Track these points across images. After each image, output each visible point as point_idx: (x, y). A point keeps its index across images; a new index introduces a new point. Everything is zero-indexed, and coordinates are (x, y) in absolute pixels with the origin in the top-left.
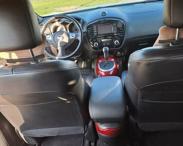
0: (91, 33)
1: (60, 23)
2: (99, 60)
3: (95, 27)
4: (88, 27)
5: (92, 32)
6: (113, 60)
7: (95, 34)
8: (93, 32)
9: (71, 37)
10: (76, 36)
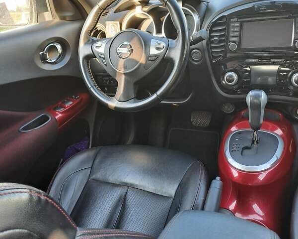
0: (220, 41)
1: (146, 9)
2: (231, 127)
3: (235, 25)
4: (215, 24)
5: (225, 39)
6: (279, 132)
7: (233, 47)
8: (227, 41)
9: (153, 51)
10: (168, 48)
